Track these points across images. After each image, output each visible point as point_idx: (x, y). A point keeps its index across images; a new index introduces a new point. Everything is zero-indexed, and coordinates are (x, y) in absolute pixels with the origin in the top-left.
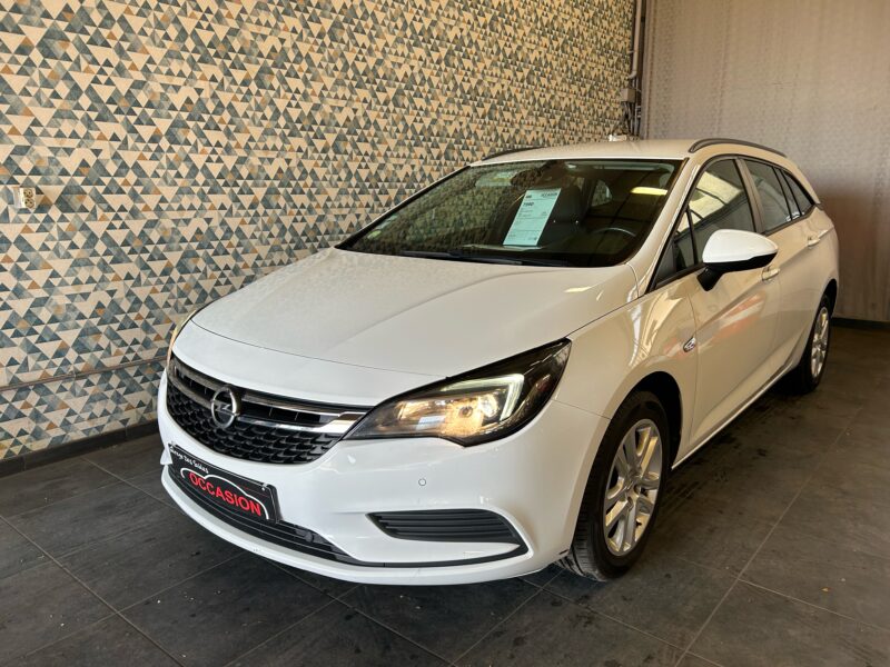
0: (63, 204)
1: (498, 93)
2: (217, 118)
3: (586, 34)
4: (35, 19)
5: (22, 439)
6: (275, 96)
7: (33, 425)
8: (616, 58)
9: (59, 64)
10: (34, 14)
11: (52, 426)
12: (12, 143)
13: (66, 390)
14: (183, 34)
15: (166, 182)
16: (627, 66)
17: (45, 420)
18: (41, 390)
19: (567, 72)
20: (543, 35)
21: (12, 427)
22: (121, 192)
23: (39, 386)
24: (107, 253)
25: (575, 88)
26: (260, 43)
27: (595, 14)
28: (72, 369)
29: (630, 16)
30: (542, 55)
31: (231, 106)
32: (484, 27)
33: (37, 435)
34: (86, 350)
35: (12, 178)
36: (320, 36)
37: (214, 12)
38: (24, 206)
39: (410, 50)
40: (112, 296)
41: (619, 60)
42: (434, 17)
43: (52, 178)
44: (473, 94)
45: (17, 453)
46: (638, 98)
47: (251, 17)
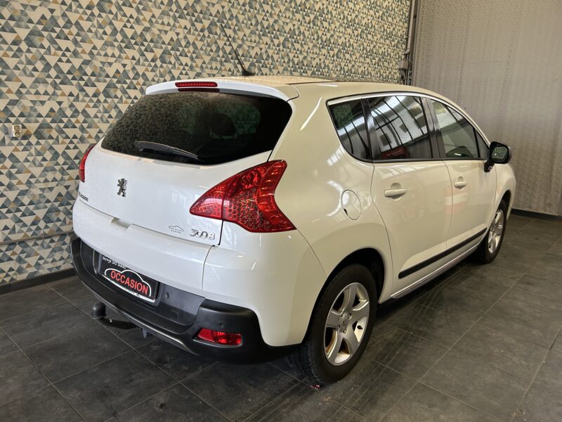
0: (39, 135)
1: (317, 64)
2: (135, 82)
3: (376, 26)
4: (23, 24)
5: (11, 273)
6: (172, 68)
7: (18, 265)
8: (396, 41)
9: (38, 51)
10: (23, 21)
11: (29, 266)
12: (8, 98)
13: (38, 245)
14: (115, 31)
15: (103, 121)
16: (404, 46)
17: (25, 262)
18: (23, 245)
19: (363, 50)
20: (348, 27)
21: (5, 266)
22: (74, 127)
23: (21, 242)
24: (64, 164)
25: (368, 60)
26: (163, 35)
27: (383, 14)
28: (42, 232)
29: (407, 14)
30: (347, 40)
31: (144, 75)
32: (309, 23)
33: (20, 271)
34: (50, 221)
35: (8, 119)
36: (202, 30)
37: (135, 18)
38: (14, 136)
39: (260, 38)
40: (67, 189)
41: (398, 42)
42: (276, 18)
43: (32, 119)
44: (300, 65)
45: (8, 281)
46: (410, 66)
47: (159, 20)
